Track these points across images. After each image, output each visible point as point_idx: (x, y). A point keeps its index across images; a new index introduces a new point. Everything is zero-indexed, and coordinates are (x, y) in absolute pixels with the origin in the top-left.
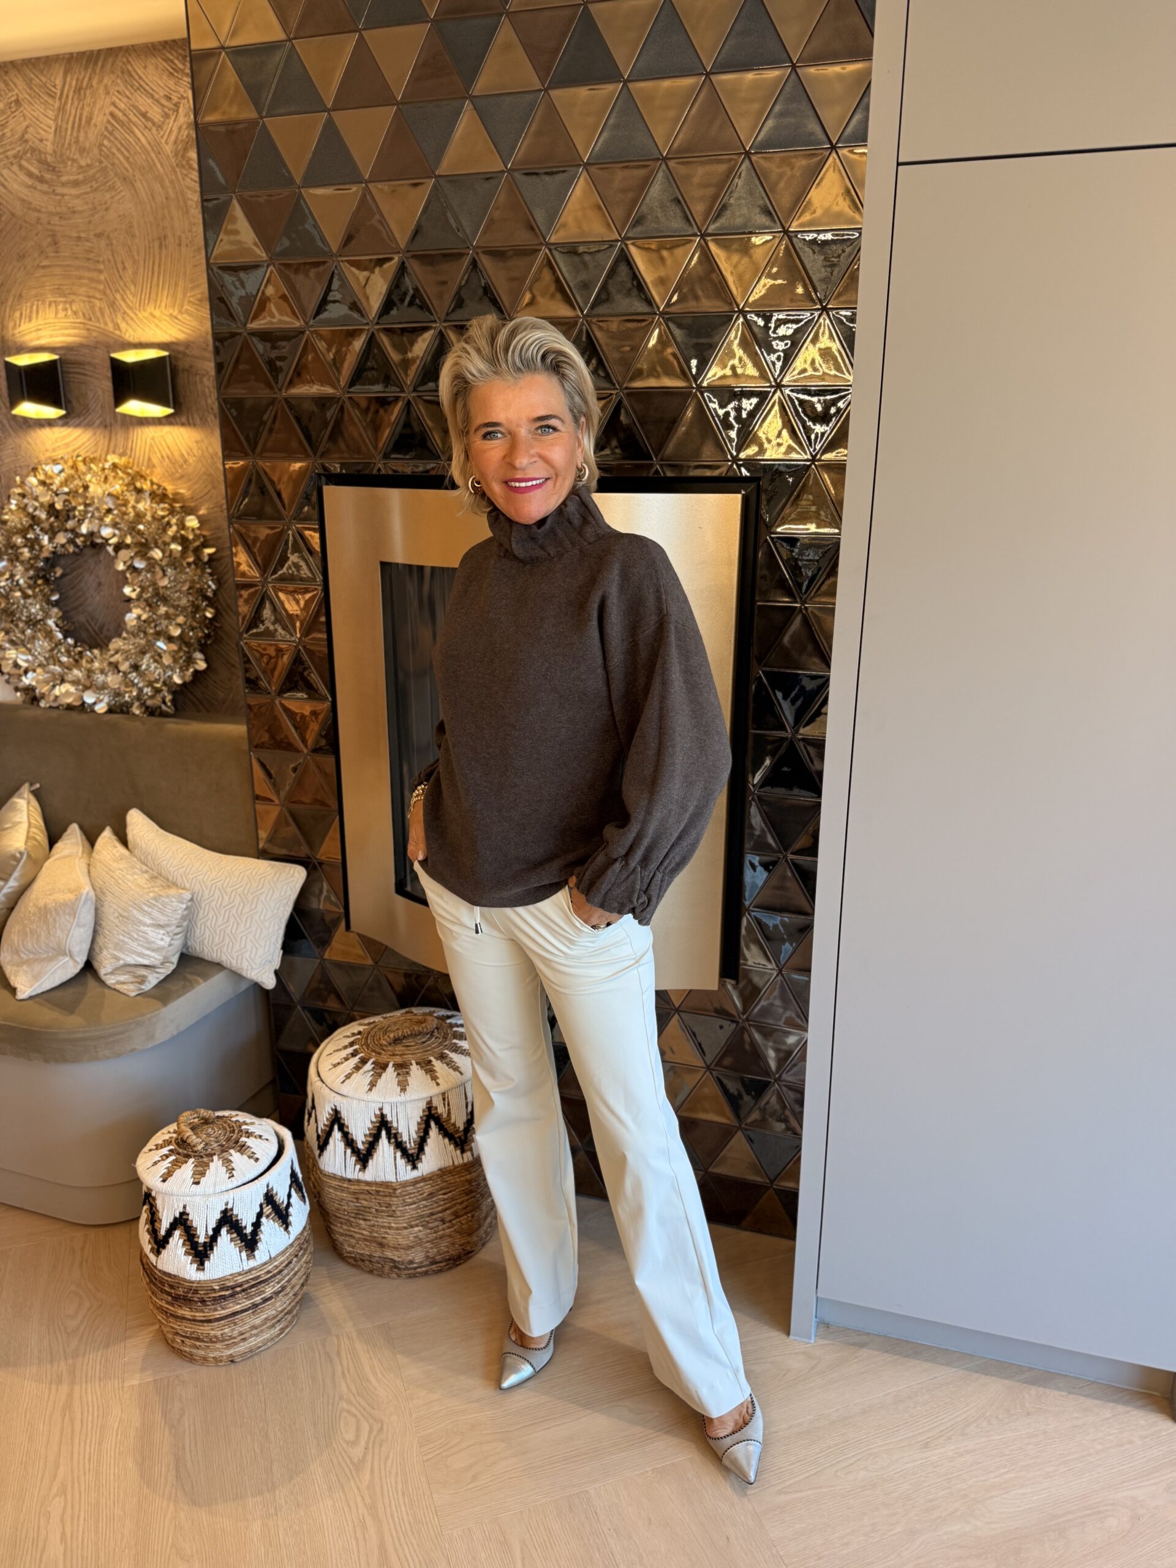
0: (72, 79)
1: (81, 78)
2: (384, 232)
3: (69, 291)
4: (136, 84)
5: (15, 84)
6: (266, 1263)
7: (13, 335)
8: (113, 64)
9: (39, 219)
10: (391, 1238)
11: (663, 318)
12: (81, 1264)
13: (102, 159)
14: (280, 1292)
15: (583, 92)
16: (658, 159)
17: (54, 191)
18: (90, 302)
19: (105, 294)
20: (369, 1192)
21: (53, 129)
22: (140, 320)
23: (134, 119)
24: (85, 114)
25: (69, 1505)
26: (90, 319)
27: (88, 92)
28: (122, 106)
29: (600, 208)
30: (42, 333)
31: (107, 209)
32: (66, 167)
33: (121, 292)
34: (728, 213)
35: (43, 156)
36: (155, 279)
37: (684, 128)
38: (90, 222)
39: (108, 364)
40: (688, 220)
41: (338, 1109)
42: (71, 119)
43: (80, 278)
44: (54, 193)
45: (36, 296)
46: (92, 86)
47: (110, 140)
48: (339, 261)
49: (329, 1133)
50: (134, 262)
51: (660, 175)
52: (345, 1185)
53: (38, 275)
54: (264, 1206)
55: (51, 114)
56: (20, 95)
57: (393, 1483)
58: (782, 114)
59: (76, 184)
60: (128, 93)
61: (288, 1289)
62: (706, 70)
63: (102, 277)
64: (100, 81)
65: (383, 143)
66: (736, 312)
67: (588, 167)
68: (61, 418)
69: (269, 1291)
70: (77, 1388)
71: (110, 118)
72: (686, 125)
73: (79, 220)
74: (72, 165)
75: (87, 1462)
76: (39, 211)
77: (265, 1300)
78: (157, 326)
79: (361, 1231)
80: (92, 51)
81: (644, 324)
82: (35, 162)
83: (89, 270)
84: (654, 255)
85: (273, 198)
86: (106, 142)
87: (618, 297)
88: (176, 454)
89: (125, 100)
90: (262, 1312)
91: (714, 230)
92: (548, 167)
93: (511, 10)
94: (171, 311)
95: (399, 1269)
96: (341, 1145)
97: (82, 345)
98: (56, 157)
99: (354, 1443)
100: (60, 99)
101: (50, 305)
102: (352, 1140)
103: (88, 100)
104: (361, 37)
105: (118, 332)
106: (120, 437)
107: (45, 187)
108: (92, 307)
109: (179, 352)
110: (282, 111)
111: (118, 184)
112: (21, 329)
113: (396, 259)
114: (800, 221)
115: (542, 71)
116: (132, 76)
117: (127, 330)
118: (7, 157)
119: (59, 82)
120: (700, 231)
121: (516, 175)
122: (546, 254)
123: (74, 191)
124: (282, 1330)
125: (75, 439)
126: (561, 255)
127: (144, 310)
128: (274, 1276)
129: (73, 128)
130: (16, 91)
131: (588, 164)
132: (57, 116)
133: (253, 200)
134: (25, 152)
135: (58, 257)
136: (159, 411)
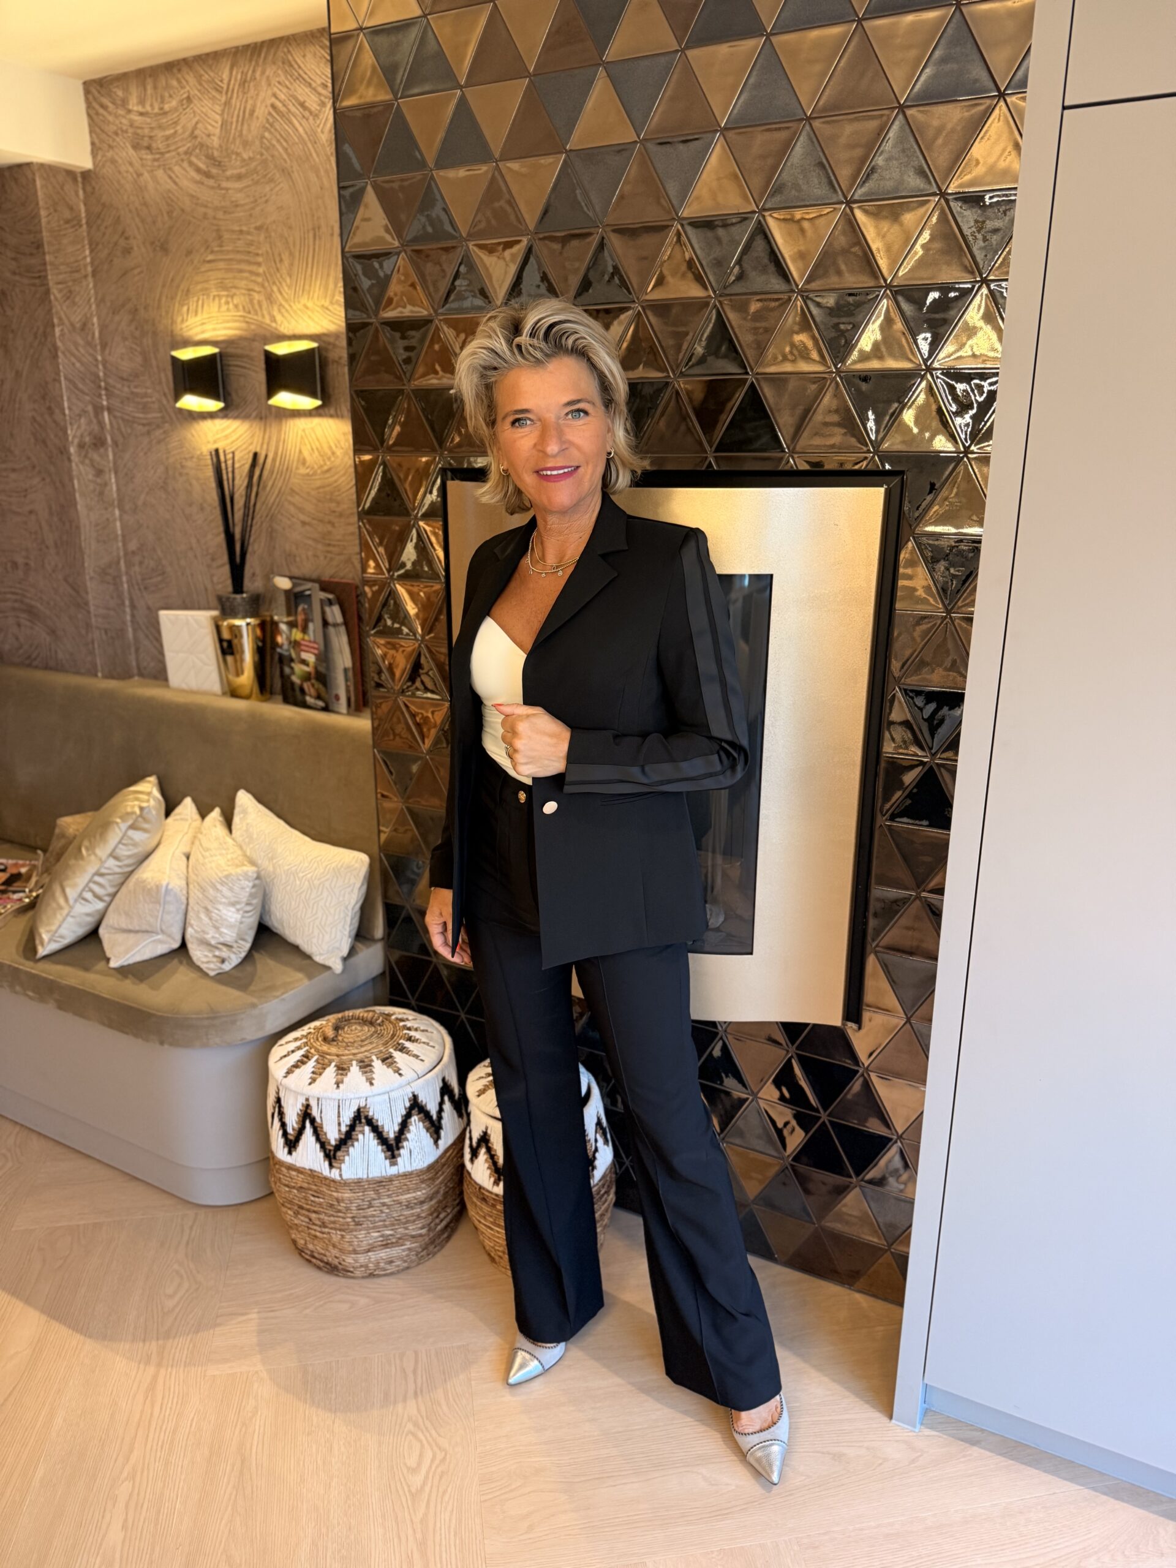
0: (237, 73)
1: (245, 70)
2: (513, 213)
3: (230, 285)
4: (296, 74)
5: (187, 81)
7: (181, 329)
8: (275, 54)
9: (205, 216)
11: (802, 296)
12: (188, 1243)
13: (264, 151)
15: (723, 50)
16: (802, 119)
17: (219, 185)
18: (250, 295)
19: (263, 286)
21: (220, 123)
22: (295, 312)
23: (293, 109)
24: (249, 107)
25: (136, 1491)
26: (249, 313)
27: (252, 84)
28: (282, 97)
29: (736, 177)
30: (206, 327)
31: (267, 201)
32: (230, 161)
33: (278, 283)
34: (875, 176)
35: (210, 151)
36: (309, 270)
37: (831, 83)
38: (251, 215)
39: (262, 358)
40: (833, 186)
42: (236, 112)
43: (241, 271)
44: (219, 187)
45: (202, 290)
46: (255, 79)
47: (270, 132)
48: (468, 246)
50: (291, 254)
51: (803, 139)
53: (203, 269)
55: (218, 109)
56: (192, 92)
57: (447, 1519)
58: (944, 60)
59: (239, 177)
60: (287, 83)
62: (858, 16)
63: (261, 270)
64: (263, 73)
65: (514, 120)
66: (883, 287)
67: (725, 133)
68: (221, 410)
70: (162, 1371)
71: (271, 110)
72: (834, 79)
73: (241, 214)
74: (236, 159)
75: (159, 1449)
78: (310, 317)
80: (256, 44)
81: (781, 302)
82: (203, 158)
83: (249, 263)
84: (795, 227)
85: (406, 183)
86: (267, 134)
87: (752, 274)
88: (325, 446)
89: (285, 90)
91: (860, 196)
92: (683, 135)
94: (323, 302)
97: (241, 338)
98: (221, 151)
99: (414, 1471)
100: (227, 93)
101: (214, 299)
103: (252, 92)
104: (495, 7)
105: (274, 325)
106: (274, 429)
107: (211, 182)
108: (251, 301)
109: (329, 343)
110: (416, 91)
111: (278, 175)
112: (188, 323)
113: (525, 241)
114: (960, 181)
115: (678, 29)
116: (291, 65)
117: (282, 322)
118: (178, 154)
119: (225, 76)
120: (846, 198)
121: (649, 145)
122: (678, 230)
123: (238, 185)
125: (234, 431)
126: (694, 230)
127: (299, 302)
129: (237, 121)
130: (188, 88)
131: (726, 129)
132: (223, 111)
133: (386, 185)
134: (195, 148)
135: (221, 252)
136: (308, 403)
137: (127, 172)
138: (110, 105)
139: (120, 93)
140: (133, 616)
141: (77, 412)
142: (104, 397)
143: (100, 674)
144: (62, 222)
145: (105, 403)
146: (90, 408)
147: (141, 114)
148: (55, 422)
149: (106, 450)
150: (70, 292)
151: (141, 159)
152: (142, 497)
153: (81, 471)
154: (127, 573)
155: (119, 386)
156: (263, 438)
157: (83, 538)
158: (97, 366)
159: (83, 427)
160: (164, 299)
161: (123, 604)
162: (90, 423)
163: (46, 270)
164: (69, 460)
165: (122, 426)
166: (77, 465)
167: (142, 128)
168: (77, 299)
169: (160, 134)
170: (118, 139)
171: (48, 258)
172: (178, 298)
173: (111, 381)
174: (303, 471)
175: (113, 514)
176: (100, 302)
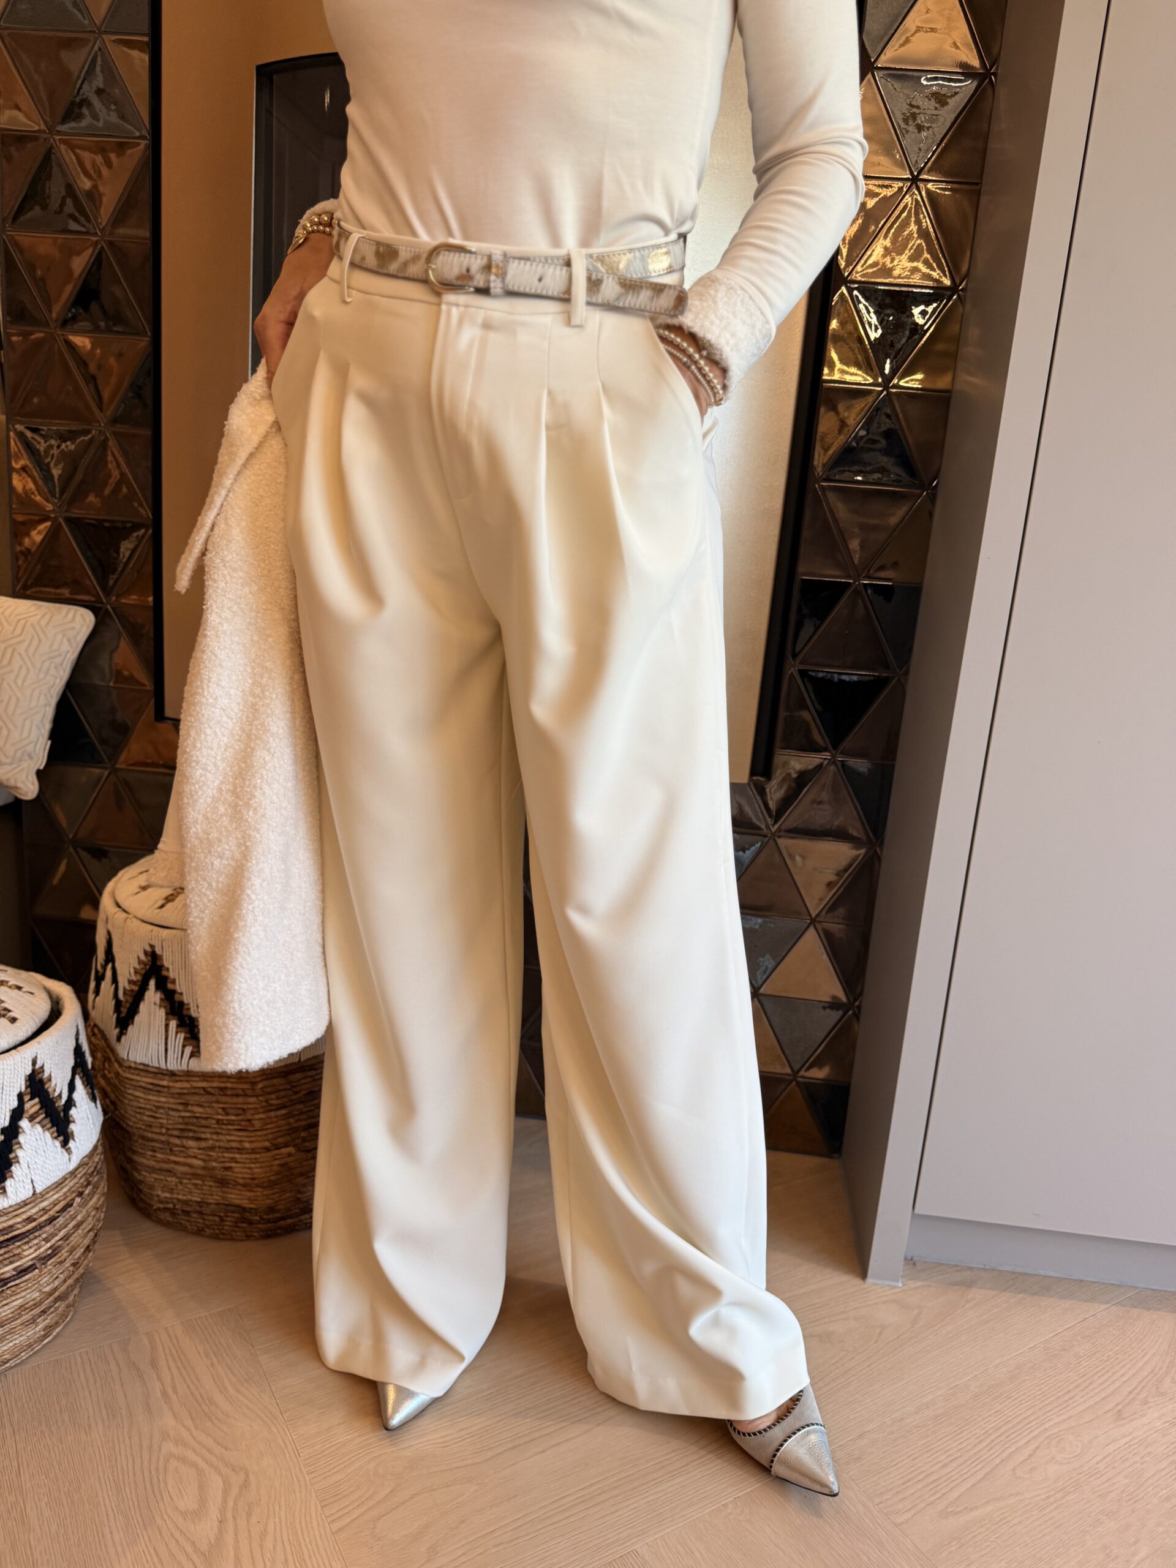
6: (25, 1203)
10: (240, 1171)
14: (50, 1257)
20: (206, 1091)
41: (158, 951)
49: (138, 997)
52: (165, 1083)
54: (27, 1098)
61: (64, 1253)
69: (29, 1254)
77: (22, 1272)
79: (189, 1161)
90: (14, 1294)
95: (250, 1223)
96: (162, 1013)
99: (197, 1515)
102: (182, 1004)
124: (49, 1329)
128: (40, 1227)
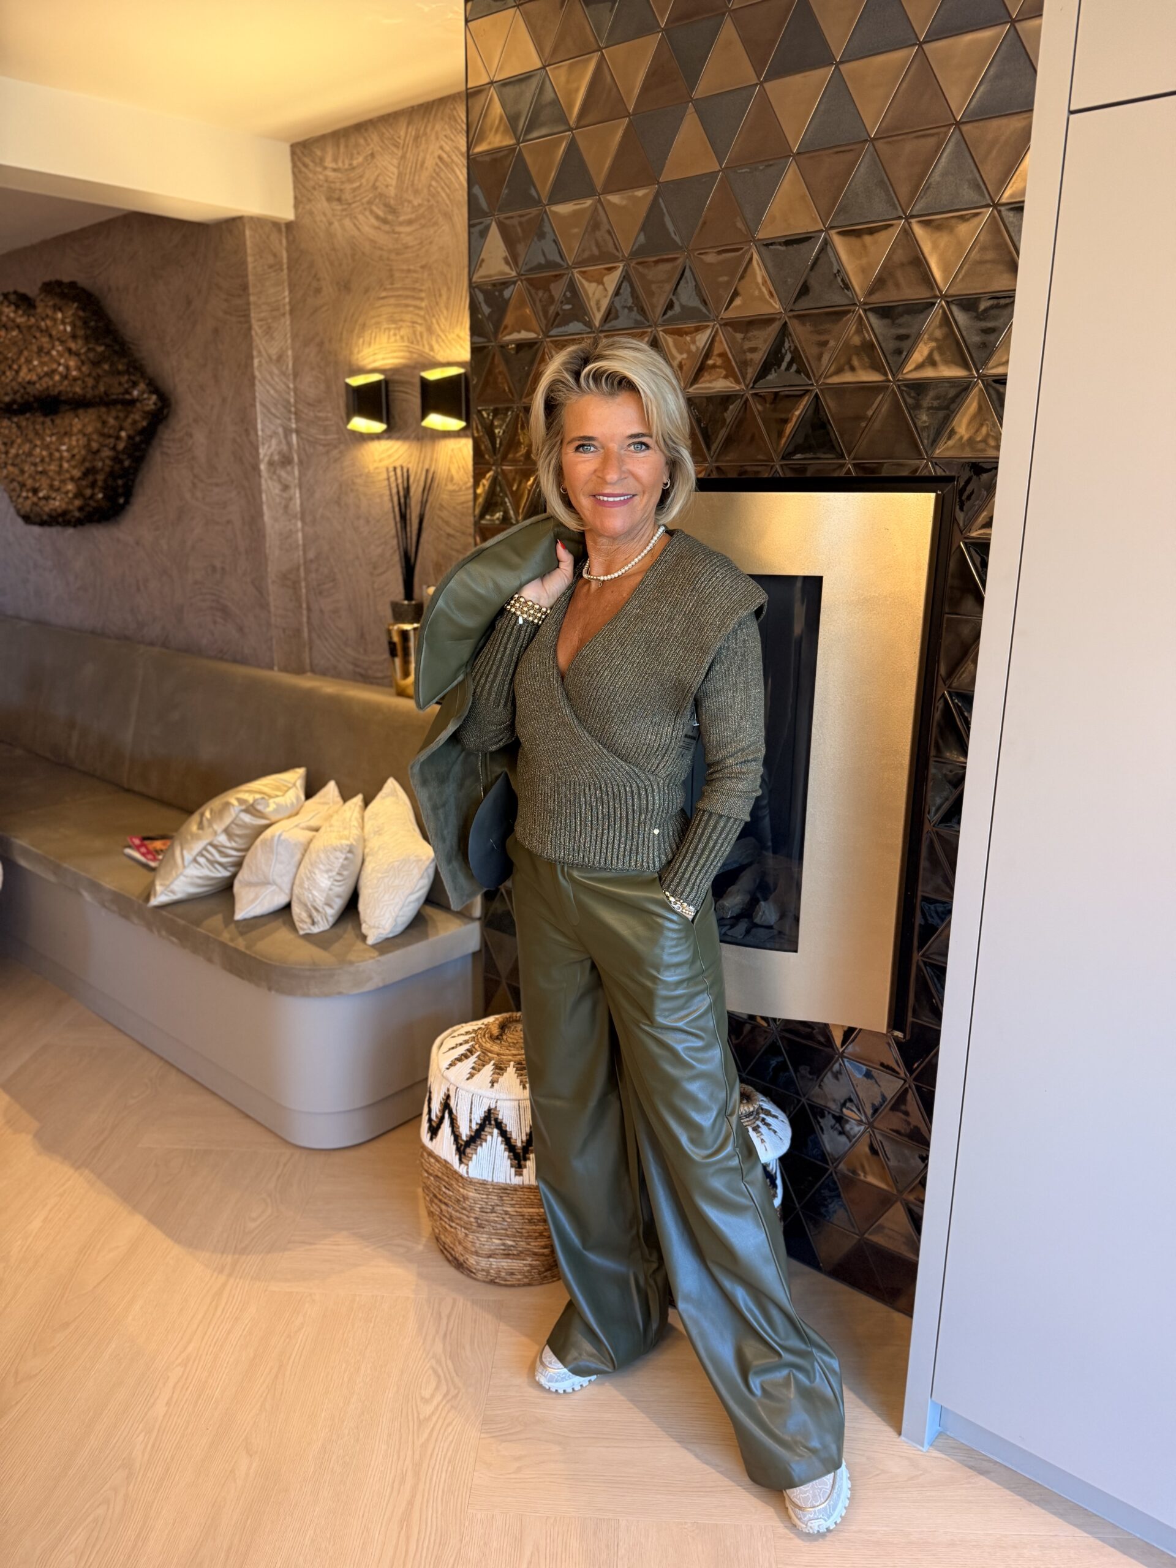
0: (412, 130)
1: (419, 128)
2: (611, 241)
3: (398, 318)
4: (459, 128)
5: (372, 140)
7: (358, 358)
9: (381, 258)
11: (863, 309)
12: (279, 1177)
13: (430, 198)
15: (796, 81)
16: (866, 141)
17: (393, 230)
18: (413, 327)
19: (425, 320)
21: (396, 174)
22: (449, 341)
23: (455, 158)
24: (420, 159)
25: (185, 1375)
26: (412, 343)
27: (423, 139)
28: (447, 148)
29: (806, 197)
30: (377, 357)
31: (431, 243)
32: (403, 208)
33: (437, 316)
34: (933, 191)
35: (387, 200)
36: (463, 303)
37: (894, 103)
38: (418, 256)
39: (419, 384)
40: (894, 203)
42: (410, 165)
43: (407, 306)
44: (394, 232)
45: (375, 324)
46: (425, 134)
47: (437, 181)
48: (572, 273)
50: (449, 289)
51: (867, 159)
53: (377, 305)
55: (395, 162)
57: (446, 1447)
58: (998, 78)
59: (410, 222)
60: (452, 136)
62: (919, 40)
63: (423, 304)
64: (433, 128)
65: (615, 157)
66: (936, 297)
67: (796, 158)
68: (385, 431)
71: (438, 161)
72: (896, 101)
73: (410, 255)
74: (408, 206)
76: (381, 249)
80: (428, 103)
81: (844, 314)
82: (381, 206)
83: (414, 298)
84: (856, 243)
85: (523, 219)
86: (434, 183)
87: (819, 290)
89: (450, 143)
91: (918, 211)
93: (735, 7)
97: (406, 366)
98: (397, 200)
100: (403, 148)
101: (385, 329)
103: (423, 146)
104: (602, 54)
105: (432, 353)
106: (428, 448)
107: (387, 228)
108: (414, 332)
110: (534, 135)
111: (441, 219)
112: (363, 353)
113: (621, 265)
114: (1012, 191)
115: (758, 65)
116: (456, 120)
117: (439, 351)
118: (363, 204)
119: (402, 133)
120: (905, 214)
121: (729, 173)
122: (753, 250)
123: (408, 229)
125: (396, 451)
126: (767, 251)
127: (453, 332)
129: (410, 173)
130: (372, 146)
131: (798, 153)
132: (399, 164)
133: (507, 222)
134: (375, 197)
135: (392, 289)
136: (456, 424)
137: (321, 221)
138: (311, 165)
139: (319, 153)
140: (309, 618)
141: (269, 433)
142: (293, 421)
143: (276, 668)
144: (266, 267)
145: (294, 426)
146: (280, 431)
147: (335, 170)
148: (251, 443)
149: (293, 468)
150: (269, 328)
151: (333, 210)
152: (321, 510)
153: (269, 488)
154: (306, 579)
155: (306, 411)
156: (419, 457)
157: (267, 545)
158: (289, 394)
159: (274, 446)
160: (345, 333)
161: (300, 606)
162: (280, 443)
163: (249, 310)
164: (260, 476)
165: (307, 447)
166: (266, 481)
167: (334, 182)
168: (275, 334)
169: (348, 187)
170: (315, 193)
171: (252, 299)
172: (356, 331)
173: (300, 407)
174: (450, 487)
175: (295, 525)
176: (295, 337)
